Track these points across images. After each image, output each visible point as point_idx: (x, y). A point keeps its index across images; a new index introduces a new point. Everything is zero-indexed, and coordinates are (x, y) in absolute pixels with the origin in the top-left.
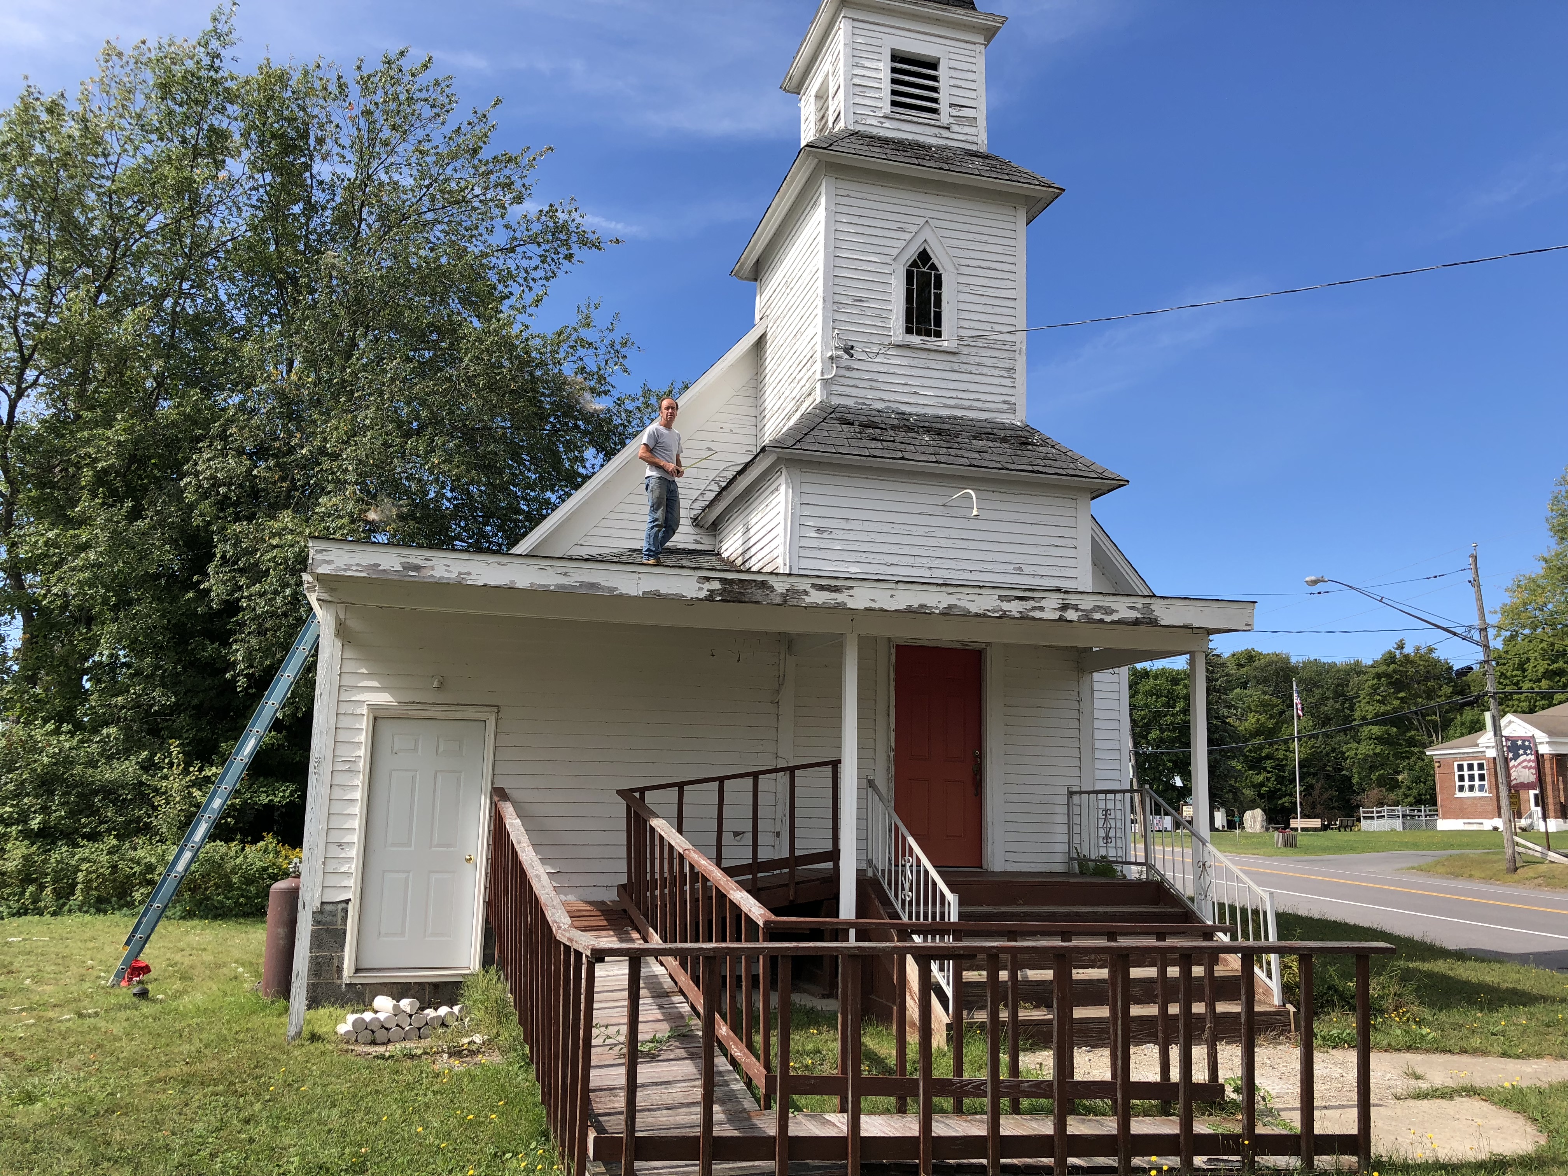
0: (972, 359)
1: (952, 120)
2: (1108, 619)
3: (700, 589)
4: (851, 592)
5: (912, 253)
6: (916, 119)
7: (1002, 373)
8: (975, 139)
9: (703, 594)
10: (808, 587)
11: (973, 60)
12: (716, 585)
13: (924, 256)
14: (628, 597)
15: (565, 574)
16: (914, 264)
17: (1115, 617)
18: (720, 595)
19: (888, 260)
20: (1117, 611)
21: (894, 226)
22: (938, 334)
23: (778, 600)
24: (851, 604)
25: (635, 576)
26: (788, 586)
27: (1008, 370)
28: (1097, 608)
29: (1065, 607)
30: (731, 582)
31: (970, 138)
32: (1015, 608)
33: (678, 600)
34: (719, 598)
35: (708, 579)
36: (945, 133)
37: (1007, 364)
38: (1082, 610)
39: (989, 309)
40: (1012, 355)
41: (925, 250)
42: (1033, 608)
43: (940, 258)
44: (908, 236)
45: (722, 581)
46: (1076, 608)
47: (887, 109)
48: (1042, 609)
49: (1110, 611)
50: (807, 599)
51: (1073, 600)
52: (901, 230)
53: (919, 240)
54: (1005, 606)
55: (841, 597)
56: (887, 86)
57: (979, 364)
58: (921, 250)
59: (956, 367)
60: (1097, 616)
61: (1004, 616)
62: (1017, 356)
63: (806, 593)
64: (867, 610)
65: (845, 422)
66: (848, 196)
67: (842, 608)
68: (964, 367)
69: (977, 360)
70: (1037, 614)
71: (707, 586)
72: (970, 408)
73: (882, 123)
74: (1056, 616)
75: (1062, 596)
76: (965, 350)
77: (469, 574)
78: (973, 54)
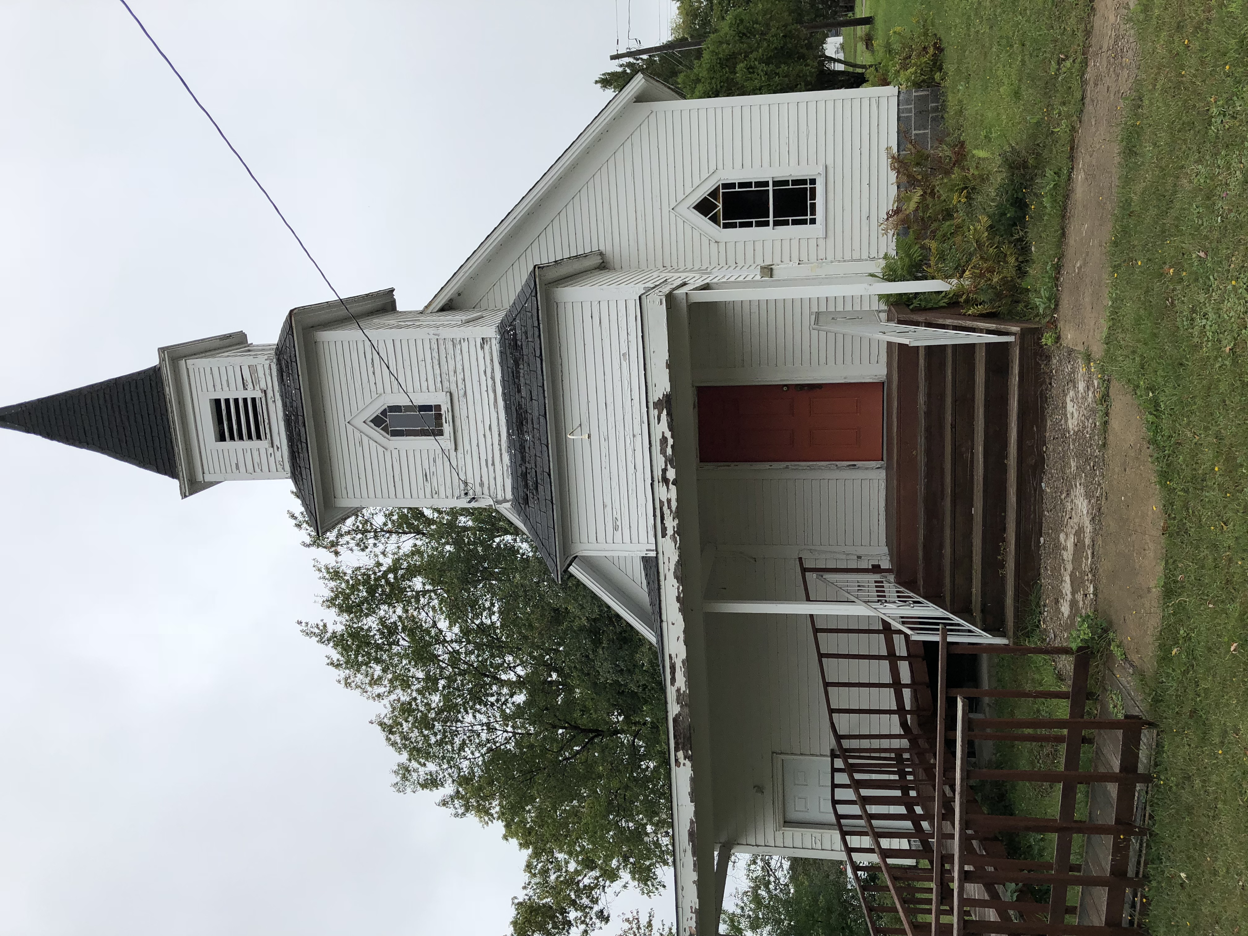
0: (453, 379)
1: (257, 388)
2: (670, 442)
3: (684, 765)
4: (674, 656)
5: (376, 433)
6: (266, 421)
7: (458, 352)
8: (267, 366)
9: (688, 763)
10: (674, 689)
11: (202, 370)
12: (680, 754)
13: (378, 421)
14: (696, 813)
15: (685, 851)
16: (385, 429)
17: (668, 434)
18: (687, 751)
19: (388, 454)
20: (663, 433)
21: (359, 450)
22: (438, 407)
23: (687, 710)
24: (683, 655)
25: (680, 808)
26: (675, 704)
27: (454, 346)
28: (663, 452)
29: (665, 480)
30: (676, 744)
31: (267, 372)
32: (671, 524)
33: (695, 781)
34: (690, 752)
35: (677, 760)
36: (270, 394)
37: (450, 345)
38: (666, 465)
39: (407, 363)
40: (441, 342)
41: (371, 421)
42: (669, 507)
43: (375, 409)
44: (365, 439)
45: (677, 750)
46: (664, 471)
47: (263, 444)
48: (669, 501)
49: (664, 440)
50: (683, 689)
51: (658, 473)
52: (361, 443)
53: (365, 428)
54: (670, 532)
55: (679, 664)
56: (246, 444)
57: (455, 372)
58: (372, 425)
59: (462, 392)
60: (669, 451)
61: (679, 531)
62: (441, 337)
63: (678, 690)
64: (686, 643)
65: (526, 500)
66: (346, 488)
67: (688, 662)
68: (461, 385)
69: (451, 373)
70: (674, 504)
71: (682, 760)
72: (493, 379)
73: (278, 448)
74: (673, 488)
75: (656, 483)
76: (446, 384)
77: (691, 907)
78: (196, 371)
